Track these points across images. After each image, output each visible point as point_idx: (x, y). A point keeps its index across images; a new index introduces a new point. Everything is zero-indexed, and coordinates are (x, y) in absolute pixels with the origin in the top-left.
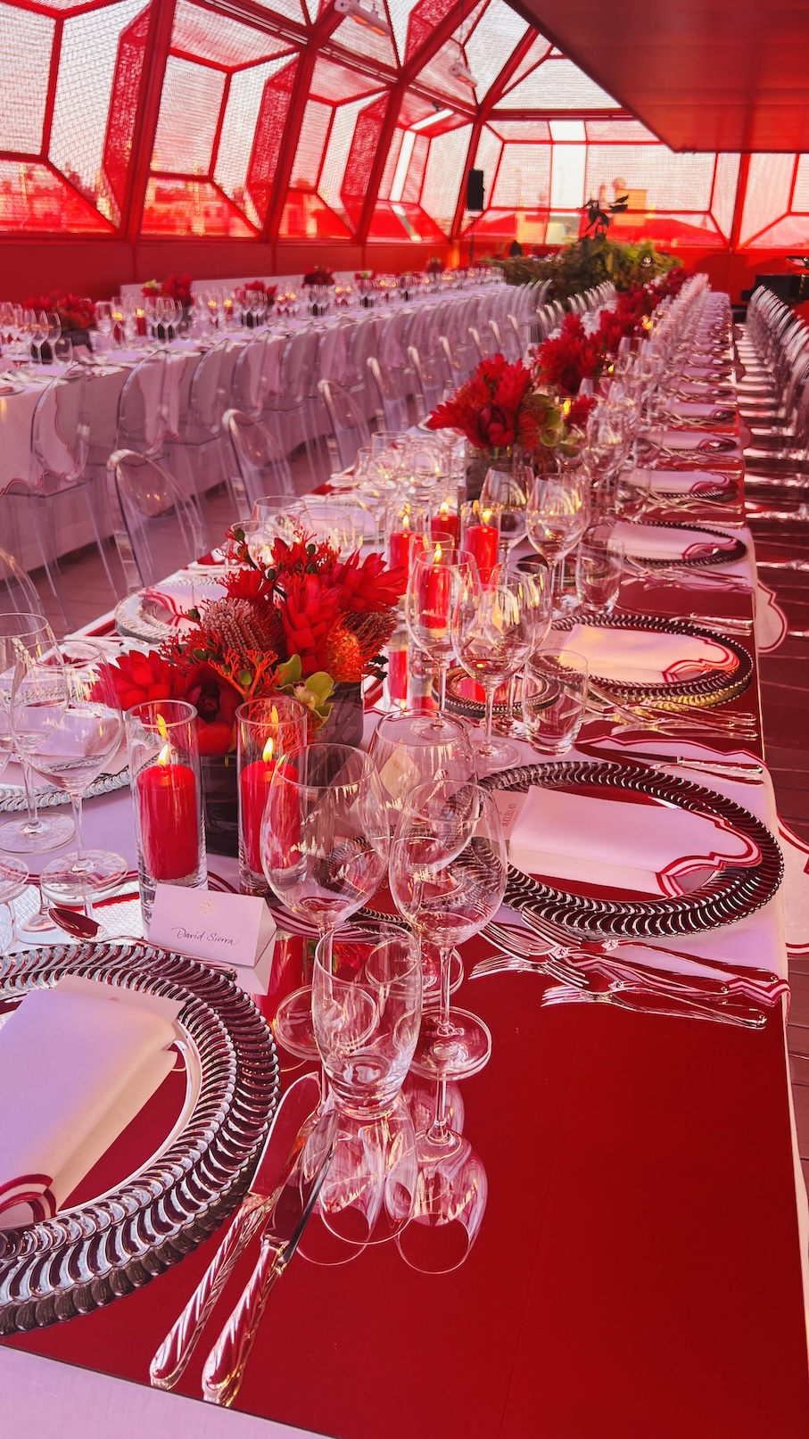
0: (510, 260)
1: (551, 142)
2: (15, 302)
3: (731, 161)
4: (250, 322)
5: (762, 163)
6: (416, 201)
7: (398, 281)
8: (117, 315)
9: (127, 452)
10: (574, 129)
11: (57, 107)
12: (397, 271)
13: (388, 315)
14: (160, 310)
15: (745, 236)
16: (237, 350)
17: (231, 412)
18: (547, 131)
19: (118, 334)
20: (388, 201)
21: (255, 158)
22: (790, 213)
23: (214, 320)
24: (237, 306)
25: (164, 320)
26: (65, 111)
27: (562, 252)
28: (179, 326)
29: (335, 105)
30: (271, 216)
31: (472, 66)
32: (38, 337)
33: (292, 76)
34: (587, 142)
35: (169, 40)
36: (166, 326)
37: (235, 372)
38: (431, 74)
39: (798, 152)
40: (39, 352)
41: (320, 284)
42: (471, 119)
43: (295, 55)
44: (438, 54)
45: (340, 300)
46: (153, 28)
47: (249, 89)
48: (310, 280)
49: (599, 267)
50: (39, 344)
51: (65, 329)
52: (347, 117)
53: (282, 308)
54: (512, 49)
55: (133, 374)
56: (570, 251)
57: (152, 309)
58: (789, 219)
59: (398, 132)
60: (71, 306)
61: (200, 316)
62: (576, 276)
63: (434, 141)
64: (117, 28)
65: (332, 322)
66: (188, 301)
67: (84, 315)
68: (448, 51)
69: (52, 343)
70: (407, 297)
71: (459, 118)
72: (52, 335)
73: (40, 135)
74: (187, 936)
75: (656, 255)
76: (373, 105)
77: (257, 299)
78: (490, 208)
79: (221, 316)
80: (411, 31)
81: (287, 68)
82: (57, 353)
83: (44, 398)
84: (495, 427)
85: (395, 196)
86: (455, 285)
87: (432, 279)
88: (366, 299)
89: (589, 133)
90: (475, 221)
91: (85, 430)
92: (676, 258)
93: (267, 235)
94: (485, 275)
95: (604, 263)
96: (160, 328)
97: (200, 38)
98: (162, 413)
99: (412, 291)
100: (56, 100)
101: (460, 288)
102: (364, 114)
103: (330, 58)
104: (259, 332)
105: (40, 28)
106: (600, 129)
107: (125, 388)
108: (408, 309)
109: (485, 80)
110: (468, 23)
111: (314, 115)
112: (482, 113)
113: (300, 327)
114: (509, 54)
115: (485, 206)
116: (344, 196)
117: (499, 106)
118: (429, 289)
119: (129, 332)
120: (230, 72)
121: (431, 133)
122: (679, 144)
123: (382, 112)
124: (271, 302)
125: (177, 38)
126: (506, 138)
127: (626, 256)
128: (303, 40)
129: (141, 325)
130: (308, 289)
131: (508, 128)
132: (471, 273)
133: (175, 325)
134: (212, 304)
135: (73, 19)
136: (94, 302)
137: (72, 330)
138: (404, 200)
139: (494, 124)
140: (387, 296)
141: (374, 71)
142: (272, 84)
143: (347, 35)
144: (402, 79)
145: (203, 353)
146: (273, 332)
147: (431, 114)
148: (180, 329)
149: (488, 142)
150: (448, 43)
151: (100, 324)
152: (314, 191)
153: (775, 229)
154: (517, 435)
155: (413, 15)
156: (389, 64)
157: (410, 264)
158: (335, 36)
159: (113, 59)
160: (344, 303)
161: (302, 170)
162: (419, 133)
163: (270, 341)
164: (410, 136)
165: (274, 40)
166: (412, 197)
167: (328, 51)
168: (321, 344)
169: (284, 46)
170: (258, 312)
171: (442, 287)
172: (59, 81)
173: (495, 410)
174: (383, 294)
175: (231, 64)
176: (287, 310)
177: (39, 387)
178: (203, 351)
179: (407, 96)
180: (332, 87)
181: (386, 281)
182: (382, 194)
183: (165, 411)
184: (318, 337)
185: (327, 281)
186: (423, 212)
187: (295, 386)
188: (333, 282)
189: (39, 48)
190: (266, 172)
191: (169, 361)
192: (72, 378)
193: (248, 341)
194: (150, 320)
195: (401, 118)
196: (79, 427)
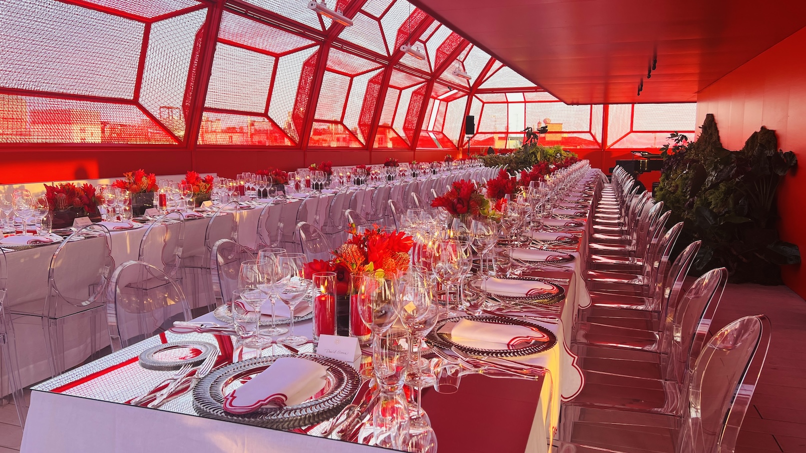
0: (488, 156)
1: (507, 102)
2: (252, 172)
3: (598, 109)
4: (358, 182)
5: (615, 109)
6: (441, 131)
7: (430, 165)
8: (298, 178)
9: (305, 222)
10: (519, 96)
11: (273, 93)
12: (430, 161)
13: (424, 180)
14: (317, 177)
15: (609, 143)
16: (352, 193)
17: (349, 210)
18: (505, 97)
19: (297, 187)
20: (427, 131)
21: (363, 113)
22: (632, 131)
23: (342, 181)
24: (352, 176)
25: (319, 181)
26: (277, 95)
27: (514, 151)
28: (326, 183)
29: (401, 89)
30: (370, 139)
31: (467, 71)
32: (261, 187)
33: (381, 77)
34: (525, 102)
35: (326, 64)
36: (319, 183)
37: (351, 202)
38: (447, 75)
39: (633, 103)
40: (262, 192)
41: (392, 166)
42: (467, 94)
43: (382, 69)
44: (450, 66)
45: (401, 174)
46: (318, 60)
47: (361, 85)
48: (387, 164)
49: (533, 159)
50: (262, 190)
51: (274, 183)
52: (407, 94)
53: (374, 177)
54: (486, 63)
55: (304, 201)
56: (518, 151)
57: (313, 176)
58: (632, 134)
59: (431, 100)
60: (277, 174)
61: (335, 178)
62: (522, 163)
63: (449, 103)
64: (302, 60)
65: (397, 183)
66: (330, 173)
67: (282, 178)
68: (455, 64)
69: (268, 189)
70: (434, 172)
71: (461, 93)
72: (268, 186)
73: (265, 105)
74: (330, 352)
75: (563, 152)
76: (419, 89)
77: (362, 172)
78: (477, 133)
79: (345, 180)
80: (437, 57)
81: (379, 74)
82: (270, 194)
83: (264, 211)
84: (459, 206)
85: (430, 128)
86: (459, 167)
87: (447, 164)
88: (414, 173)
89: (526, 98)
90: (470, 139)
91: (282, 225)
92: (574, 153)
93: (368, 147)
94: (474, 163)
95: (536, 156)
96: (317, 184)
97: (340, 63)
98: (316, 218)
99: (437, 170)
100: (273, 90)
101: (461, 168)
102: (415, 93)
103: (399, 70)
104: (363, 187)
105: (269, 61)
106: (530, 96)
107: (300, 208)
108: (434, 177)
109: (474, 76)
110: (465, 52)
111: (391, 94)
112: (473, 91)
113: (382, 185)
114: (485, 65)
115: (475, 132)
116: (405, 129)
117: (481, 87)
118: (445, 169)
119: (302, 185)
120: (352, 77)
121: (447, 100)
122: (569, 101)
123: (423, 92)
124: (368, 174)
125: (329, 64)
126: (485, 101)
127: (547, 152)
128: (386, 63)
129: (308, 183)
130: (386, 169)
131: (485, 97)
132: (467, 162)
133: (323, 183)
134: (341, 174)
135: (283, 57)
136: (287, 172)
137: (277, 184)
138: (434, 130)
139: (478, 95)
140: (425, 172)
141: (420, 75)
142: (371, 81)
143: (406, 60)
144: (433, 77)
145: (336, 194)
146: (369, 187)
147: (448, 92)
148: (326, 184)
149: (476, 104)
150: (455, 61)
151: (289, 182)
152: (391, 128)
153: (625, 139)
154: (469, 209)
155: (438, 50)
156: (427, 71)
157: (437, 158)
158: (401, 60)
159: (299, 73)
160: (404, 175)
161: (385, 119)
162: (441, 100)
163: (367, 190)
164: (437, 102)
165: (373, 63)
166: (438, 128)
167: (397, 67)
168: (391, 191)
169: (378, 65)
170: (362, 178)
171: (452, 168)
172: (275, 82)
173: (459, 199)
174: (423, 171)
175: (353, 73)
176: (376, 178)
177: (262, 207)
178: (336, 193)
179: (435, 84)
180: (399, 81)
181: (425, 166)
182: (424, 127)
183: (318, 218)
184: (390, 188)
185: (395, 164)
186: (444, 135)
187: (378, 211)
188: (398, 166)
189: (267, 69)
190: (368, 119)
191: (321, 197)
192: (276, 203)
193: (356, 190)
194: (312, 180)
195: (433, 94)
196: (279, 223)
